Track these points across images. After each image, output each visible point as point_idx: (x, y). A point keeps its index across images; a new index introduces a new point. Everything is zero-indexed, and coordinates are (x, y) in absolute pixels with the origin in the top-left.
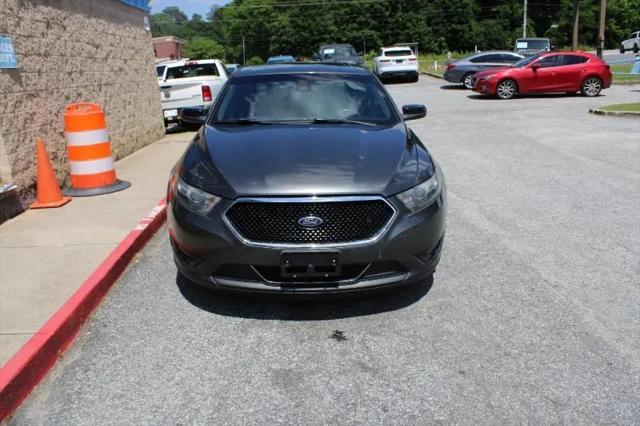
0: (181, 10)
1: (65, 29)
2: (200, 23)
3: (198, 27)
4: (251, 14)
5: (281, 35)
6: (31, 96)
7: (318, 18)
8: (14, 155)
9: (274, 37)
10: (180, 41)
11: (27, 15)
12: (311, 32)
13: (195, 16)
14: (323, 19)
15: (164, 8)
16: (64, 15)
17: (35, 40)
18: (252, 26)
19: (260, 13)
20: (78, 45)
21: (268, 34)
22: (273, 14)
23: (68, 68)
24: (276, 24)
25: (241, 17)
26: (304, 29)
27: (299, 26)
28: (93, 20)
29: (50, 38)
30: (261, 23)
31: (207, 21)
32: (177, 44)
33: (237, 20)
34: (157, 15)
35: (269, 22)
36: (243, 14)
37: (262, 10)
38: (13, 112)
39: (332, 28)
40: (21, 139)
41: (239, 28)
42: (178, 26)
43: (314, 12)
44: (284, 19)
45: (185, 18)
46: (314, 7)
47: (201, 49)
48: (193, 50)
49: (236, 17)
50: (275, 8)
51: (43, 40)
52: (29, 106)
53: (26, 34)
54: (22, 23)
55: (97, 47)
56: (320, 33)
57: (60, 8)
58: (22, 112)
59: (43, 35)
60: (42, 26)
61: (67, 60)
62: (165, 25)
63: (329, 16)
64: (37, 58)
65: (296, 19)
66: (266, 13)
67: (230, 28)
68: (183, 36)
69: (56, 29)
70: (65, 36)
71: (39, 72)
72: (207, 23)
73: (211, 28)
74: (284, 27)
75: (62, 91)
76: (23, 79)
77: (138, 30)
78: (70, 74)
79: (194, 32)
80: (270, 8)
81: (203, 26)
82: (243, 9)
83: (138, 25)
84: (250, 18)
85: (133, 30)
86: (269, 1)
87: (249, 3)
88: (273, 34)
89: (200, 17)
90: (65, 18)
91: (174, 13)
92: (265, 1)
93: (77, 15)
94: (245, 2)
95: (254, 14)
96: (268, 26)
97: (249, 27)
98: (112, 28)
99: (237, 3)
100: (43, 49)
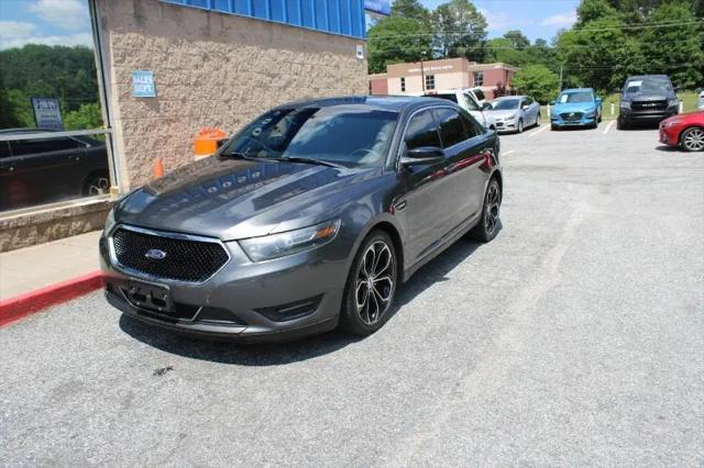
0: (523, 35)
1: (228, 60)
2: (542, 50)
3: (542, 54)
4: (593, 38)
5: (628, 63)
6: (169, 121)
7: (679, 43)
8: (136, 172)
9: (619, 66)
10: (512, 69)
12: (667, 60)
13: (539, 41)
14: (685, 44)
15: (505, 32)
16: (228, 48)
17: (185, 72)
18: (593, 53)
19: (604, 37)
20: (244, 74)
21: (611, 62)
22: (620, 39)
23: (225, 96)
24: (623, 50)
25: (582, 42)
26: (658, 56)
27: (652, 53)
28: (273, 52)
29: (206, 67)
31: (551, 46)
32: (507, 71)
33: (576, 46)
34: (500, 41)
35: (615, 48)
36: (583, 38)
37: (606, 35)
38: (143, 134)
39: (697, 54)
40: (148, 158)
41: (577, 55)
42: (518, 52)
43: (671, 35)
44: (634, 44)
45: (527, 43)
46: (677, 28)
47: (533, 78)
48: (524, 79)
49: (575, 43)
50: (624, 31)
51: (195, 72)
52: (164, 130)
53: (174, 67)
54: (171, 58)
55: (273, 76)
56: (680, 61)
57: (225, 42)
58: (154, 135)
59: (197, 67)
60: (197, 60)
61: (225, 89)
62: (504, 50)
63: (692, 39)
64: (183, 87)
65: (649, 44)
66: (610, 38)
67: (567, 55)
68: (515, 64)
69: (214, 61)
70: (229, 67)
71: (184, 101)
72: (550, 49)
73: (554, 55)
74: (632, 54)
75: (212, 117)
76: (161, 106)
77: (345, 59)
78: (227, 102)
79: (534, 58)
80: (618, 31)
81: (546, 52)
82: (584, 33)
83: (344, 54)
84: (592, 44)
85: (337, 58)
86: (617, 23)
87: (593, 27)
88: (618, 62)
89: (544, 42)
90: (230, 51)
91: (516, 38)
92: (611, 23)
93: (249, 48)
94: (588, 25)
95: (597, 39)
96: (612, 53)
97: (589, 54)
98: (301, 57)
99: (579, 26)
100: (194, 79)
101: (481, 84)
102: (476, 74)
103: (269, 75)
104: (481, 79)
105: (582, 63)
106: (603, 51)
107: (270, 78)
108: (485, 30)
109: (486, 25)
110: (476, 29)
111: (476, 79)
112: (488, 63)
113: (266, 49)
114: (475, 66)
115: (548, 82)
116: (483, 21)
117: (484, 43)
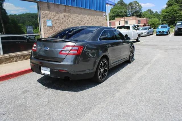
0: (152, 10)
1: (70, 17)
2: (157, 14)
3: (157, 15)
4: (170, 11)
5: (180, 18)
6: (55, 32)
9: (177, 19)
10: (148, 19)
11: (58, 15)
13: (156, 12)
16: (70, 14)
17: (59, 20)
18: (170, 15)
20: (74, 21)
21: (175, 18)
22: (178, 11)
24: (179, 14)
25: (167, 12)
28: (82, 15)
29: (65, 19)
30: (173, 14)
31: (159, 13)
32: (147, 20)
33: (166, 13)
35: (176, 14)
37: (174, 10)
38: (49, 35)
41: (166, 16)
42: (150, 15)
45: (153, 12)
48: (152, 22)
49: (165, 12)
50: (179, 9)
51: (62, 20)
53: (57, 19)
54: (56, 17)
55: (82, 21)
59: (62, 19)
60: (62, 17)
61: (69, 24)
62: (147, 14)
64: (59, 24)
66: (175, 11)
67: (163, 16)
68: (150, 18)
69: (67, 17)
70: (70, 19)
71: (59, 27)
73: (160, 16)
76: (54, 28)
77: (100, 17)
79: (155, 17)
80: (177, 9)
81: (158, 15)
82: (168, 10)
83: (100, 16)
84: (170, 13)
85: (98, 17)
86: (177, 7)
87: (171, 8)
88: (177, 17)
89: (158, 12)
90: (71, 15)
91: (150, 11)
92: (176, 7)
93: (76, 14)
94: (169, 8)
95: (171, 11)
96: (175, 15)
97: (169, 15)
98: (89, 16)
99: (166, 8)
100: (62, 22)
101: (140, 23)
102: (139, 21)
103: (80, 21)
104: (140, 22)
105: (167, 18)
106: (173, 15)
107: (81, 22)
108: (142, 9)
109: (142, 8)
110: (139, 9)
111: (139, 22)
112: (142, 18)
113: (80, 14)
114: (138, 19)
115: (158, 23)
116: (141, 7)
117: (141, 12)
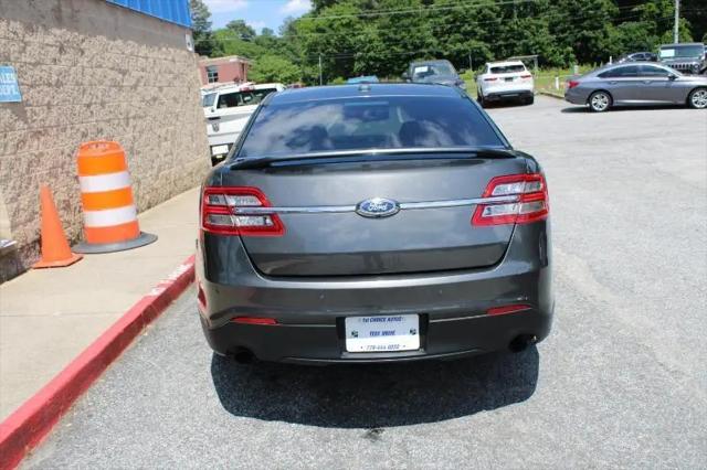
0: (247, 25)
1: (83, 52)
2: (270, 40)
3: (270, 44)
4: (331, 26)
5: (369, 51)
6: (37, 134)
7: (413, 29)
8: (15, 205)
9: (359, 54)
10: (247, 62)
11: (36, 39)
12: (405, 46)
13: (265, 31)
14: (419, 31)
16: (81, 37)
17: (44, 67)
18: (332, 41)
19: (342, 25)
20: (99, 71)
21: (352, 49)
22: (358, 26)
23: (86, 100)
24: (362, 37)
25: (320, 30)
26: (396, 42)
27: (390, 39)
28: (119, 42)
29: (64, 65)
30: (343, 37)
31: (278, 36)
32: (243, 65)
33: (316, 35)
34: (220, 31)
35: (354, 35)
36: (321, 26)
37: (344, 22)
38: (15, 153)
39: (430, 40)
40: (24, 185)
41: (316, 44)
42: (245, 43)
43: (406, 22)
44: (371, 31)
45: (252, 33)
46: (409, 15)
47: (272, 71)
48: (262, 72)
49: (312, 31)
50: (361, 18)
51: (56, 68)
52: (35, 146)
53: (33, 61)
54: (29, 48)
55: (124, 73)
56: (416, 47)
57: (77, 29)
58: (25, 154)
59: (55, 61)
60: (53, 52)
61: (84, 91)
62: (230, 42)
63: (426, 26)
64: (46, 89)
65: (386, 31)
66: (348, 25)
67: (305, 43)
69: (70, 55)
70: (84, 61)
71: (49, 106)
72: (279, 39)
73: (284, 45)
74: (371, 41)
75: (77, 126)
76: (29, 114)
77: (178, 51)
78: (88, 106)
79: (263, 49)
80: (354, 18)
81: (275, 42)
82: (321, 20)
83: (177, 47)
84: (330, 32)
85: (172, 50)
86: (354, 9)
87: (329, 14)
88: (358, 50)
89: (272, 31)
90: (83, 41)
91: (239, 28)
92: (345, 12)
94: (323, 12)
95: (335, 26)
96: (352, 40)
97: (329, 43)
98: (144, 50)
99: (315, 13)
100: (54, 78)
101: (216, 80)
102: (208, 69)
103: (120, 71)
104: (216, 75)
105: (323, 51)
106: (343, 39)
107: (121, 76)
108: (208, 20)
109: (209, 15)
110: (198, 19)
111: (210, 75)
112: (215, 57)
113: (114, 40)
114: (206, 60)
115: (288, 74)
116: (205, 10)
117: (208, 35)
